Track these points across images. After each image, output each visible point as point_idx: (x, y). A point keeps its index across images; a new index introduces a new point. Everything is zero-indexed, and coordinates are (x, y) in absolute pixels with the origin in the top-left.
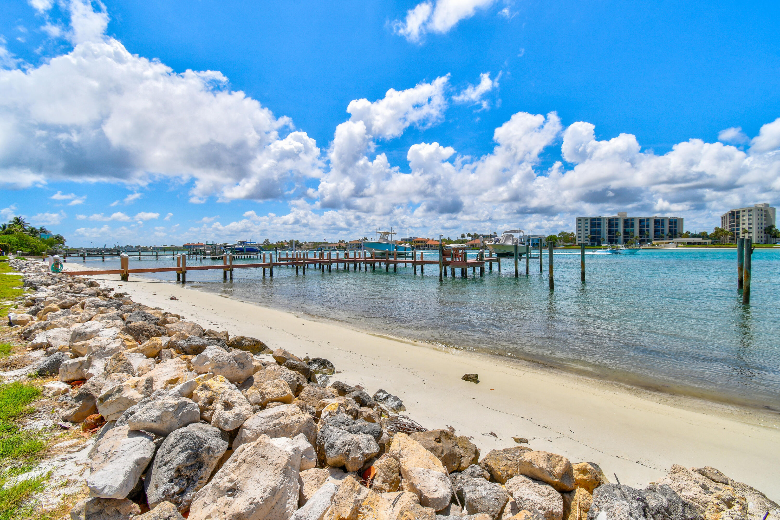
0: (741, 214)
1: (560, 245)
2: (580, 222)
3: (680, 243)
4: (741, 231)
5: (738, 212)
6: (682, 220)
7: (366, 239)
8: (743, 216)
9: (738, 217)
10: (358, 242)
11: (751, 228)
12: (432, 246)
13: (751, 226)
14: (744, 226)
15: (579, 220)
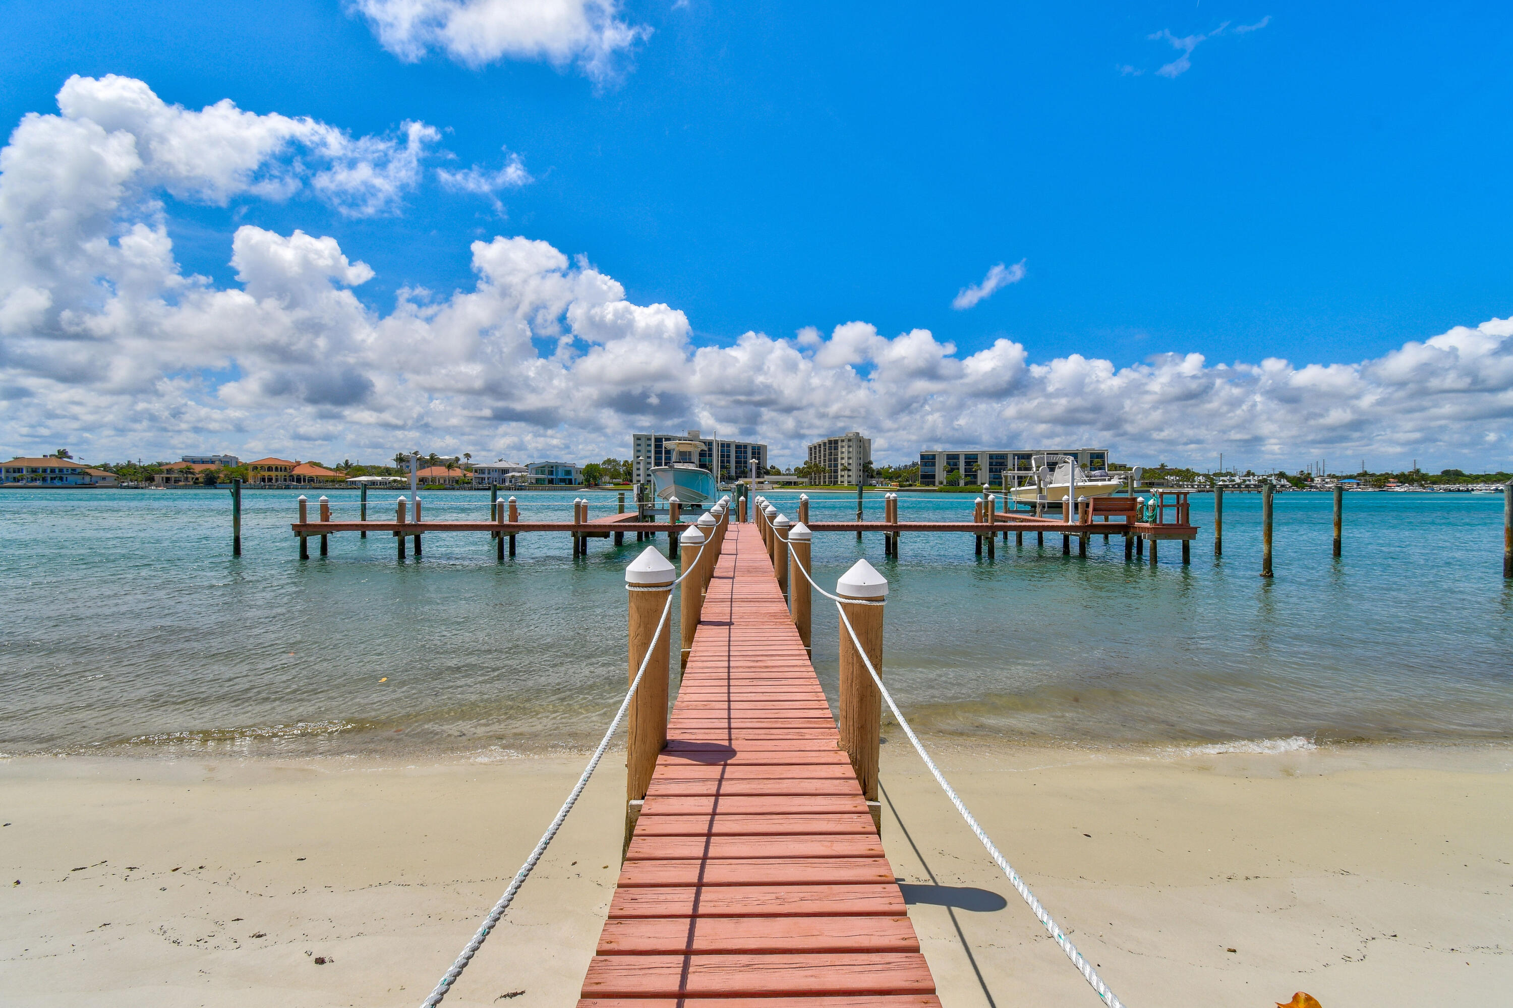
0: (839, 443)
1: (605, 483)
2: (639, 442)
3: (777, 483)
4: (840, 467)
5: (836, 442)
6: (766, 447)
7: (63, 454)
8: (842, 447)
9: (836, 448)
10: (55, 464)
11: (849, 464)
12: (311, 480)
13: (851, 462)
14: (843, 462)
15: (637, 438)
